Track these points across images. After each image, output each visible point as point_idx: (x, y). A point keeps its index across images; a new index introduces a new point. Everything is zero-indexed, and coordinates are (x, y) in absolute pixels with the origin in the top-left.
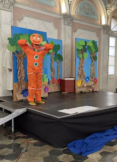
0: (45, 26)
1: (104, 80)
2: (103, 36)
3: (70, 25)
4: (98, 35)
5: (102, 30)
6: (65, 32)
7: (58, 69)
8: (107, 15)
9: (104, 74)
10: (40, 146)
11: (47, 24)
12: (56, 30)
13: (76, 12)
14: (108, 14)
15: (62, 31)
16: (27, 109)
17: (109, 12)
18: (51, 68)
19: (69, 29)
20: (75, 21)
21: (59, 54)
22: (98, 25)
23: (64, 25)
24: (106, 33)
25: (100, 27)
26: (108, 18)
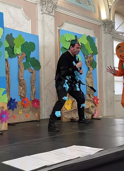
0: (10, 13)
1: (109, 102)
2: (105, 37)
3: (52, 14)
4: (97, 35)
5: (102, 28)
7: (31, 83)
8: (108, 5)
9: (108, 93)
11: (12, 10)
12: (28, 21)
14: (109, 5)
15: (39, 23)
17: (111, 1)
18: (20, 80)
19: (50, 21)
20: (58, 10)
21: (34, 58)
22: (96, 20)
23: (42, 14)
24: (108, 32)
25: (99, 24)
26: (110, 10)
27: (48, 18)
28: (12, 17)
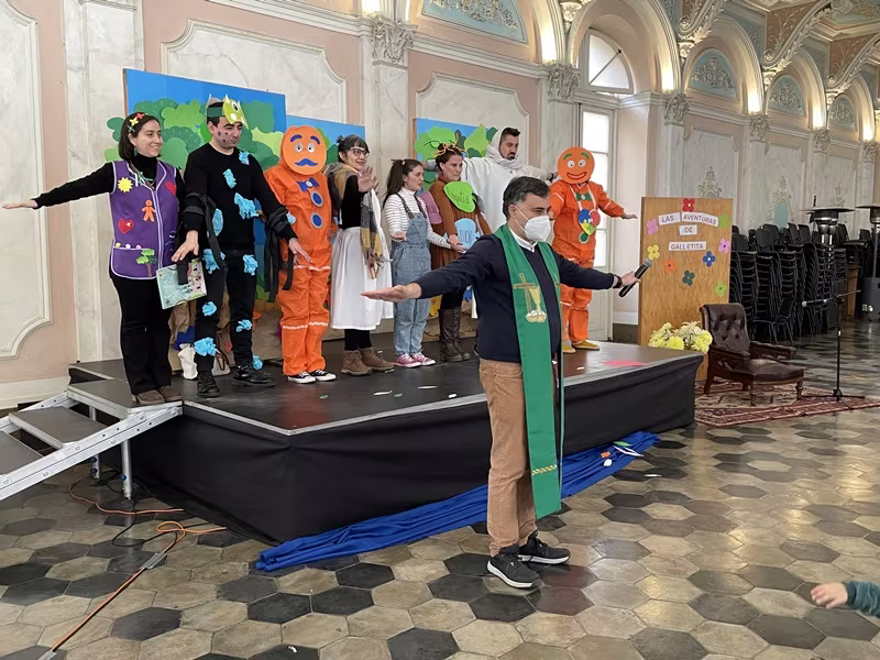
0: (291, 67)
2: (552, 111)
3: (400, 63)
4: (529, 106)
5: (545, 87)
6: (378, 95)
8: (564, 21)
10: (222, 546)
11: (298, 59)
12: (339, 86)
13: (429, 10)
14: (566, 18)
15: (368, 88)
16: (183, 405)
17: (571, 9)
19: (395, 81)
20: (419, 46)
22: (527, 65)
23: (374, 64)
24: (560, 98)
25: (536, 74)
26: (567, 34)
27: (391, 75)
28: (296, 78)
